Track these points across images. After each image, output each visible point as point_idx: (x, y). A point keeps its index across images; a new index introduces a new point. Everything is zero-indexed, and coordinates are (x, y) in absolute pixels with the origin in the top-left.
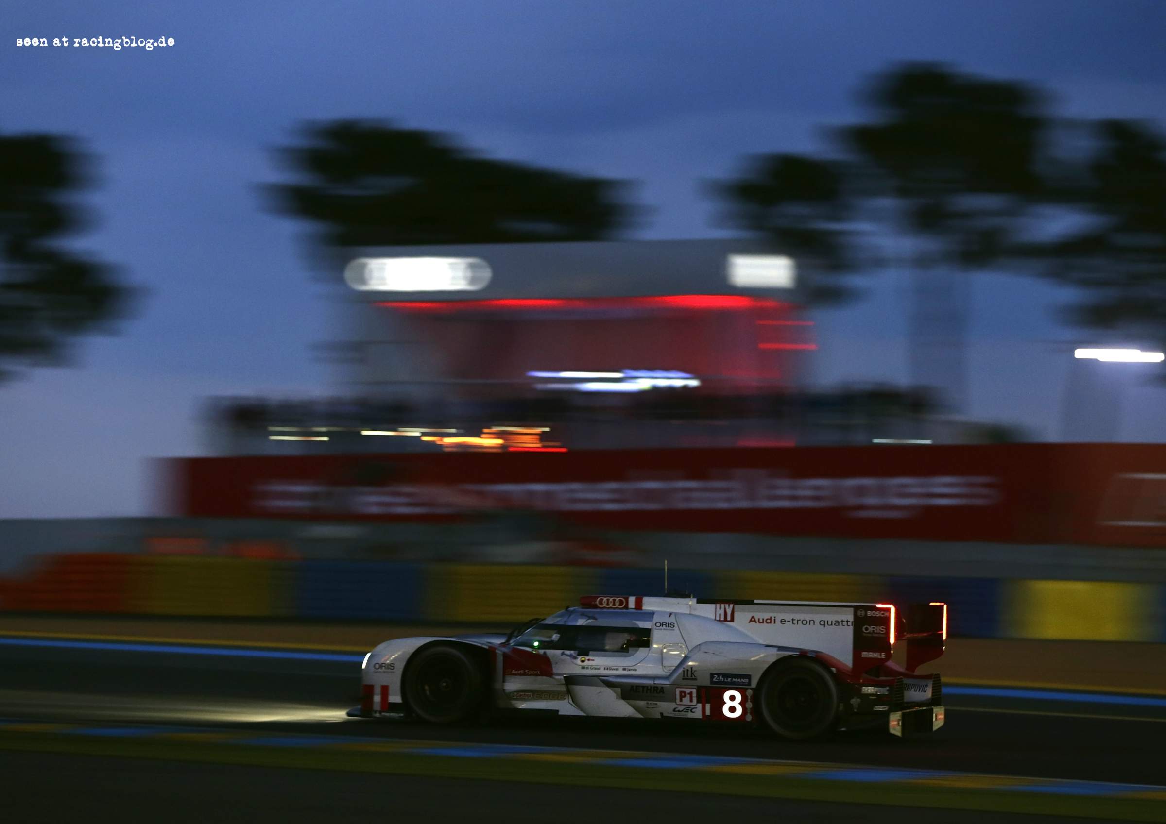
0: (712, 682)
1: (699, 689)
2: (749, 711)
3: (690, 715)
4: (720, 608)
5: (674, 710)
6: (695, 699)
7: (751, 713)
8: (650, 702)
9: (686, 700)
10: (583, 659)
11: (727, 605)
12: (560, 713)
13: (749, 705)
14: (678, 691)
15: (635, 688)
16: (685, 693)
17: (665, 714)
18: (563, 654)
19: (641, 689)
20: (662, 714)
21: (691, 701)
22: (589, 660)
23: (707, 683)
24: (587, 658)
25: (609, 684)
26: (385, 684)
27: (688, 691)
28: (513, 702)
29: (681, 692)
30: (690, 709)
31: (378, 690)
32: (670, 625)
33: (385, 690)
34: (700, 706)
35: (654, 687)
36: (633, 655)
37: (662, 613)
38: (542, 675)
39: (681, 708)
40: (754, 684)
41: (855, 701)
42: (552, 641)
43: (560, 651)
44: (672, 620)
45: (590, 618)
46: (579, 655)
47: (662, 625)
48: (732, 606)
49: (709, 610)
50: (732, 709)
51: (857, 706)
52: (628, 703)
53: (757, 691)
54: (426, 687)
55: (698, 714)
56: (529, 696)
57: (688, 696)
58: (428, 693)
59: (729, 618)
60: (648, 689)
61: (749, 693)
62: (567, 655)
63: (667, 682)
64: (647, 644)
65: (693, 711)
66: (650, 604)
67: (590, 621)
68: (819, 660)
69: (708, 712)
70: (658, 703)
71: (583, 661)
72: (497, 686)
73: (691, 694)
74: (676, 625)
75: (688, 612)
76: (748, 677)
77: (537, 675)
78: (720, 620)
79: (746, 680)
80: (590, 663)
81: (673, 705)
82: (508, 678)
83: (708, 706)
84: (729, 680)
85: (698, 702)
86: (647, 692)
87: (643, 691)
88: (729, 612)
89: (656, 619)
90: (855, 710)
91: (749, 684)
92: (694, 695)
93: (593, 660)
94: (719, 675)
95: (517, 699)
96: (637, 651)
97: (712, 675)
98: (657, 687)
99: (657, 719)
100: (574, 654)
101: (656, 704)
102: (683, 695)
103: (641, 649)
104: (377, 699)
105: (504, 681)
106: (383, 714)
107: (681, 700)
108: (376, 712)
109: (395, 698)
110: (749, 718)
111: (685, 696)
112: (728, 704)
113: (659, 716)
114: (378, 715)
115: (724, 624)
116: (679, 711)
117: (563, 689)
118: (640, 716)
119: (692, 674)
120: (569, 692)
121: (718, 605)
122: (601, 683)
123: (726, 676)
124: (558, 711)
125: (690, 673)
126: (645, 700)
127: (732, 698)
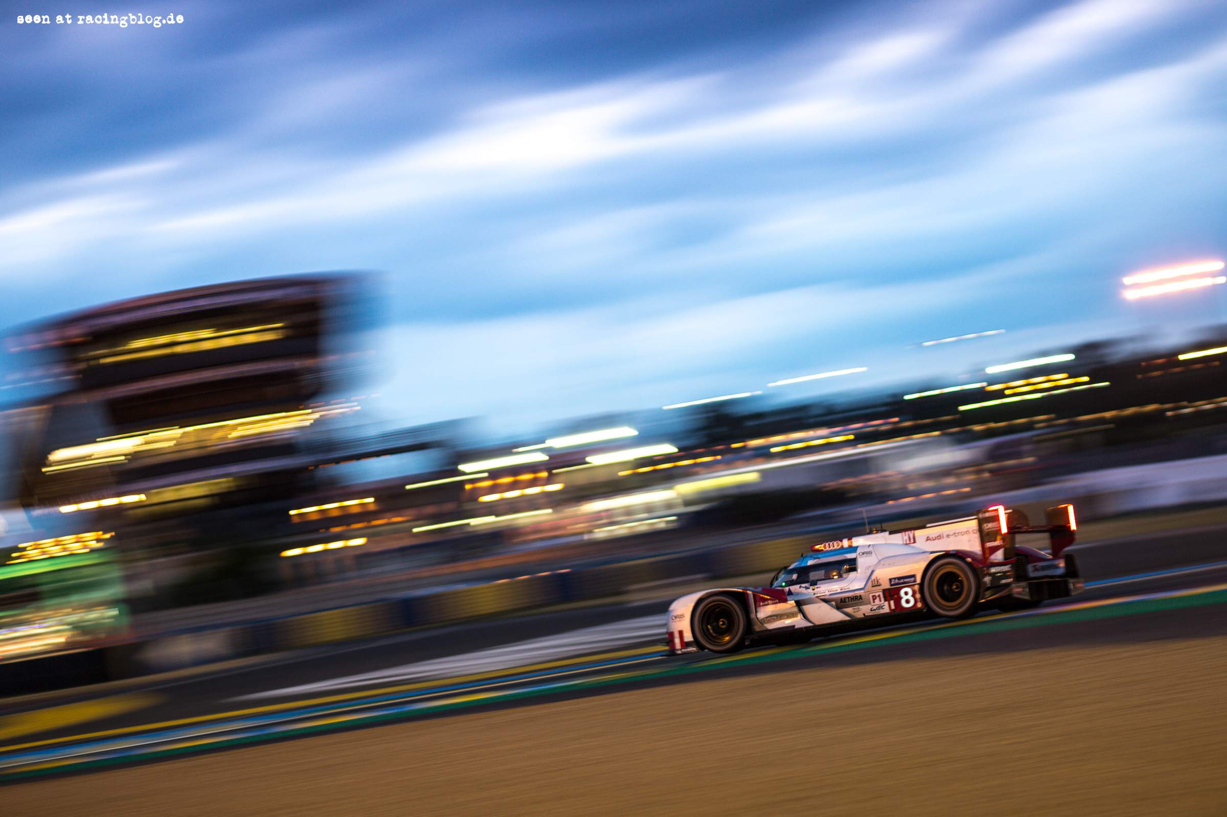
0: (891, 585)
1: (884, 591)
2: (919, 600)
3: (882, 611)
4: (905, 535)
5: (871, 610)
6: (882, 599)
7: (921, 602)
8: (855, 608)
9: (877, 601)
10: (814, 588)
11: (909, 532)
12: (796, 627)
13: (918, 596)
14: (871, 595)
15: (843, 599)
16: (875, 596)
17: (866, 614)
18: (800, 587)
19: (847, 599)
20: (864, 614)
21: (880, 601)
22: (817, 588)
23: (888, 586)
24: (816, 586)
25: (826, 601)
26: (680, 629)
27: (877, 594)
28: (765, 625)
29: (873, 596)
30: (880, 607)
31: (677, 635)
32: (869, 553)
33: (681, 633)
34: (886, 603)
35: (855, 596)
36: (846, 578)
37: (863, 546)
38: (780, 602)
39: (875, 608)
40: (919, 580)
41: (987, 579)
42: (793, 580)
43: (799, 586)
44: (870, 549)
45: (815, 558)
46: (811, 585)
47: (863, 553)
48: (912, 531)
49: (898, 538)
50: (908, 601)
51: (990, 582)
52: (841, 612)
53: (921, 585)
54: (709, 626)
55: (886, 610)
56: (774, 619)
57: (878, 599)
58: (711, 631)
59: (912, 541)
60: (851, 599)
61: (917, 587)
62: (803, 587)
63: (862, 591)
64: (854, 569)
65: (883, 607)
66: (858, 541)
67: (816, 560)
68: (959, 555)
69: (893, 607)
70: (861, 607)
71: (814, 590)
72: (753, 616)
73: (879, 596)
74: (873, 552)
75: (884, 542)
76: (914, 576)
77: (776, 603)
78: (906, 544)
79: (912, 579)
80: (819, 589)
81: (869, 607)
82: (758, 609)
83: (892, 602)
84: (902, 581)
85: (885, 601)
86: (851, 601)
87: (849, 601)
88: (911, 536)
89: (859, 551)
90: (989, 585)
91: (915, 581)
92: (882, 596)
93: (820, 587)
94: (895, 579)
95: (767, 623)
96: (848, 575)
97: (890, 580)
98: (857, 596)
99: (861, 618)
100: (808, 586)
101: (858, 608)
102: (874, 598)
103: (851, 573)
104: (677, 641)
105: (756, 612)
106: (683, 650)
107: (874, 602)
108: (678, 650)
109: (688, 637)
110: (919, 605)
111: (875, 599)
112: (905, 598)
113: (863, 616)
114: (679, 652)
115: (910, 546)
116: (874, 610)
117: (796, 609)
118: (848, 618)
119: (877, 582)
120: (801, 611)
121: (904, 533)
122: (820, 601)
123: (899, 578)
124: (794, 626)
125: (876, 581)
126: (851, 607)
127: (906, 593)
